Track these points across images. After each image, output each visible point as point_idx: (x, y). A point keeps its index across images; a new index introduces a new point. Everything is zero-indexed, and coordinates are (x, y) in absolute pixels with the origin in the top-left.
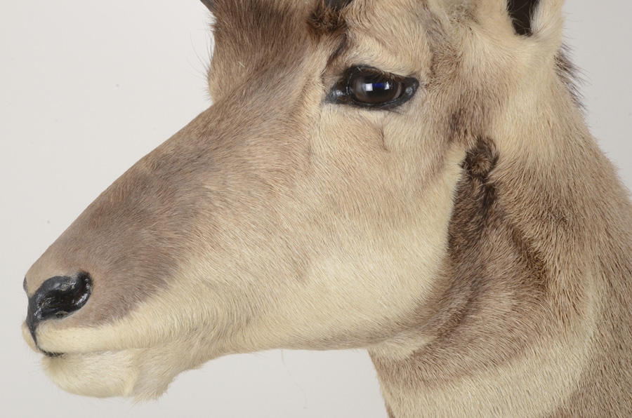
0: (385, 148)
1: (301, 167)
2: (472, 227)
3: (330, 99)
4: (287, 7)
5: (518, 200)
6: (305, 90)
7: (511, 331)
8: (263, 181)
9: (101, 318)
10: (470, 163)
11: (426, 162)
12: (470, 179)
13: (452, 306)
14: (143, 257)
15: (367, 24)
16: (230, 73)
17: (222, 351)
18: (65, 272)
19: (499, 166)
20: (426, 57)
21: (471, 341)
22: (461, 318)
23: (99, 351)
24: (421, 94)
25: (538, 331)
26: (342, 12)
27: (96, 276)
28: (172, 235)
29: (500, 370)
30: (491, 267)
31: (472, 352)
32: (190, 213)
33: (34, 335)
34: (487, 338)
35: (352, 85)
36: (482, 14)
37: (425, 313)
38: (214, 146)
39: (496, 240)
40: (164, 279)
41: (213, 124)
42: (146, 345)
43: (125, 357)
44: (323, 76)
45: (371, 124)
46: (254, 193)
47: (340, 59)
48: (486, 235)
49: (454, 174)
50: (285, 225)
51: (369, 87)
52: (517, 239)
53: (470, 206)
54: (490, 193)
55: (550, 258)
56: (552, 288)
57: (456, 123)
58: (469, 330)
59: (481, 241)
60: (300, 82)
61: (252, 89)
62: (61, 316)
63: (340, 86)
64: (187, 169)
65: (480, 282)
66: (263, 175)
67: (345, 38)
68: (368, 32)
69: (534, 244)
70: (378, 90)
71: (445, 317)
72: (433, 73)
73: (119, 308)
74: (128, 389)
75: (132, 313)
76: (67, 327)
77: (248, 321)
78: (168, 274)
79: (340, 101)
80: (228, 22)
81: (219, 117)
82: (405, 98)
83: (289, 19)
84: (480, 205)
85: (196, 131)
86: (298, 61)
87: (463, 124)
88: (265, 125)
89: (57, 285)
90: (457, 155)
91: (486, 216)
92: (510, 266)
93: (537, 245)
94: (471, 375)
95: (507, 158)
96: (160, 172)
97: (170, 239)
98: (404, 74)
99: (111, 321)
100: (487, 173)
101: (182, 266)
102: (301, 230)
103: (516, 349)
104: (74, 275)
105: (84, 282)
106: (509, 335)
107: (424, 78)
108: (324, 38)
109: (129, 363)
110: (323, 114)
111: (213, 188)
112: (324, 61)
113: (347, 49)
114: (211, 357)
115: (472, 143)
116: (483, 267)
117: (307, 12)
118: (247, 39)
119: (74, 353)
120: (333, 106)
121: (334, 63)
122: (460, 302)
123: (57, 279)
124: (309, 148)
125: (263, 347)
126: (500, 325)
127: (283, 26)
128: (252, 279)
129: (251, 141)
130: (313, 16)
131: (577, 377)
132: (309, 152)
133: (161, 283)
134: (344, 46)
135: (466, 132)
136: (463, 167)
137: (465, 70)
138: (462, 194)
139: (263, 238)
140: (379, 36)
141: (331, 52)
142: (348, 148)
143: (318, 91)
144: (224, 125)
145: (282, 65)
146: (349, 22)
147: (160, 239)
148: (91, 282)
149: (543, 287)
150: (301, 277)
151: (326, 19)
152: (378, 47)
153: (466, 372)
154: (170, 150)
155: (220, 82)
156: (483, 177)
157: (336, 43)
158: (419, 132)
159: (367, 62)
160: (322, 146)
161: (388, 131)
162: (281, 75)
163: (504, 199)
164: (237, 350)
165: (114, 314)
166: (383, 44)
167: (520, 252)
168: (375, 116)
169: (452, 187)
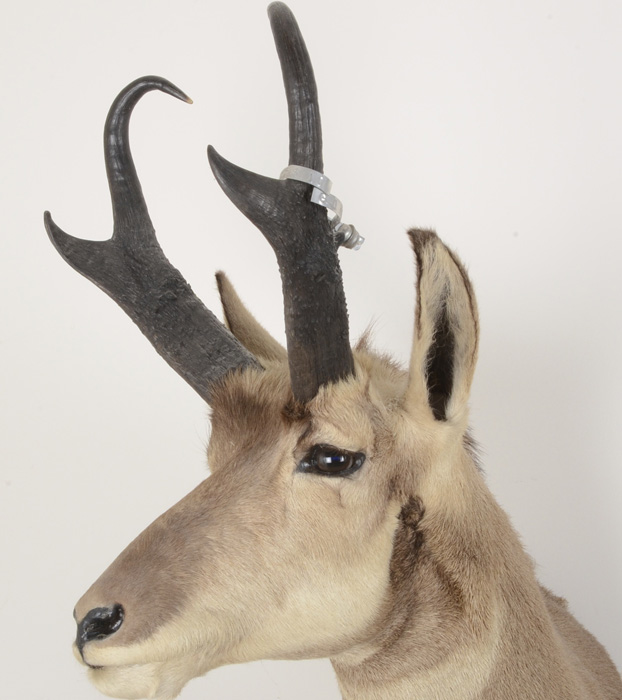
0: (341, 506)
1: (279, 520)
2: (407, 564)
3: (299, 469)
4: (265, 401)
5: (441, 543)
6: (281, 462)
7: (437, 642)
8: (250, 532)
9: (131, 639)
10: (404, 515)
11: (372, 515)
12: (405, 527)
13: (394, 624)
14: (161, 592)
15: (326, 414)
16: (224, 450)
17: (221, 662)
18: (104, 604)
19: (426, 517)
20: (370, 438)
21: (408, 650)
22: (400, 633)
23: (130, 665)
24: (367, 465)
25: (457, 641)
26: (307, 405)
27: (127, 607)
28: (183, 574)
29: (430, 672)
30: (421, 594)
31: (409, 659)
32: (196, 558)
33: (81, 653)
34: (419, 648)
35: (316, 459)
36: (410, 405)
37: (374, 630)
38: (213, 506)
39: (425, 573)
41: (212, 489)
42: (165, 660)
43: (149, 669)
44: (294, 452)
45: (331, 488)
46: (244, 541)
47: (307, 439)
48: (417, 569)
49: (393, 524)
50: (268, 565)
51: (329, 460)
52: (440, 572)
53: (405, 548)
54: (420, 538)
55: (466, 587)
56: (467, 609)
57: (393, 485)
58: (407, 642)
60: (277, 456)
61: (241, 462)
62: (101, 638)
63: (307, 459)
64: (194, 523)
65: (414, 606)
66: (250, 527)
67: (310, 424)
68: (327, 419)
69: (453, 576)
70: (336, 462)
71: (388, 632)
72: (376, 449)
73: (144, 632)
74: (152, 693)
75: (154, 635)
76: (106, 646)
77: (240, 639)
78: (180, 604)
79: (307, 471)
80: (222, 413)
81: (217, 484)
82: (355, 468)
83: (267, 409)
84: (412, 547)
85: (200, 495)
86: (275, 441)
87: (399, 486)
88: (251, 489)
89: (98, 614)
90: (394, 510)
91: (417, 555)
92: (435, 592)
93: (455, 577)
94: (408, 677)
95: (431, 511)
96: (173, 526)
97: (181, 577)
98: (354, 450)
99: (139, 642)
100: (417, 523)
101: (190, 598)
102: (279, 569)
103: (441, 656)
104: (111, 607)
105: (118, 611)
106: (436, 645)
107: (369, 453)
108: (295, 424)
109: (152, 674)
110: (295, 481)
111: (213, 538)
112: (295, 441)
113: (312, 432)
114: (213, 667)
115: (405, 500)
116: (416, 594)
117: (281, 405)
118: (236, 425)
119: (111, 666)
120: (302, 474)
121: (303, 443)
122: (400, 621)
123: (98, 610)
124: (285, 507)
125: (252, 659)
126: (429, 637)
127: (262, 415)
128: (243, 607)
129: (241, 501)
130: (286, 408)
131: (487, 676)
132: (285, 509)
133: (175, 611)
134: (310, 430)
135: (401, 492)
136: (399, 518)
137: (399, 446)
138: (399, 539)
139: (250, 575)
140: (335, 422)
141: (299, 435)
142: (314, 506)
143: (291, 463)
144: (220, 490)
145: (263, 444)
146: (313, 412)
147: (174, 578)
148: (123, 612)
149: (461, 609)
150: (280, 604)
151: (296, 410)
152: (334, 431)
153: (405, 674)
154: (180, 510)
155: (216, 457)
156: (414, 526)
157: (304, 428)
158: (366, 493)
159: (327, 442)
160: (294, 504)
161: (343, 492)
162: (262, 452)
163: (430, 542)
164: (233, 661)
165: (141, 635)
166: (339, 428)
167: (443, 582)
168: (334, 482)
169: (392, 534)
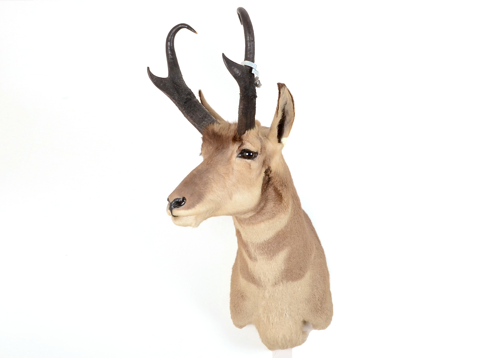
0: (250, 168)
1: (231, 172)
2: (265, 187)
3: (238, 157)
5: (277, 181)
6: (232, 154)
7: (273, 211)
8: (222, 176)
9: (188, 208)
10: (266, 172)
11: (258, 172)
12: (266, 176)
13: (261, 206)
14: (197, 194)
15: (248, 139)
16: (208, 150)
17: (212, 216)
18: (180, 197)
19: (272, 173)
20: (260, 148)
21: (264, 214)
22: (262, 209)
23: (187, 216)
24: (258, 156)
25: (279, 212)
26: (242, 136)
27: (186, 198)
28: (203, 188)
29: (270, 221)
30: (269, 196)
31: (264, 216)
32: (206, 184)
33: (171, 212)
34: (267, 213)
35: (243, 154)
36: (270, 138)
37: (256, 207)
38: (210, 167)
39: (271, 190)
40: (202, 199)
41: (209, 162)
42: (197, 215)
43: (193, 217)
44: (237, 151)
45: (248, 163)
46: (221, 179)
47: (241, 147)
48: (268, 189)
49: (263, 174)
50: (228, 186)
51: (247, 154)
52: (276, 190)
53: (265, 182)
54: (270, 179)
55: (283, 195)
56: (283, 201)
57: (264, 163)
58: (264, 211)
59: (267, 190)
60: (230, 153)
62: (178, 207)
63: (240, 154)
64: (205, 173)
65: (267, 200)
66: (222, 174)
67: (242, 143)
68: (248, 141)
69: (280, 191)
70: (249, 155)
71: (259, 208)
72: (261, 151)
73: (192, 206)
74: (194, 224)
75: (196, 207)
77: (219, 209)
78: (202, 197)
79: (240, 157)
80: (207, 137)
81: (211, 160)
82: (255, 157)
83: (222, 136)
84: (267, 182)
85: (205, 164)
87: (265, 163)
88: (222, 162)
89: (177, 200)
90: (264, 170)
91: (268, 185)
92: (273, 196)
93: (281, 192)
94: (263, 222)
95: (273, 171)
96: (198, 173)
98: (255, 151)
99: (191, 209)
100: (269, 174)
101: (205, 196)
102: (231, 188)
103: (273, 216)
104: (182, 198)
105: (184, 199)
106: (272, 212)
107: (259, 153)
108: (237, 142)
109: (194, 219)
110: (236, 160)
111: (211, 177)
112: (237, 148)
113: (243, 145)
114: (209, 218)
115: (267, 168)
116: (267, 196)
118: (212, 141)
119: (181, 216)
120: (239, 158)
121: (240, 148)
122: (263, 205)
124: (233, 168)
125: (221, 215)
126: (270, 210)
127: (221, 138)
128: (220, 199)
129: (219, 166)
130: (234, 137)
131: (286, 222)
132: (233, 169)
134: (242, 144)
135: (266, 165)
136: (264, 173)
137: (267, 150)
138: (264, 179)
139: (223, 189)
140: (251, 143)
141: (239, 146)
142: (242, 169)
143: (236, 154)
144: (212, 162)
145: (223, 148)
146: (243, 139)
147: (200, 189)
148: (185, 199)
149: (281, 202)
150: (231, 199)
151: (238, 138)
152: (250, 145)
153: (263, 221)
154: (200, 168)
155: (205, 151)
156: (268, 176)
157: (241, 143)
158: (258, 165)
159: (248, 148)
160: (236, 167)
161: (251, 165)
162: (224, 151)
163: (273, 180)
164: (215, 216)
165: (192, 207)
166: (252, 144)
167: (276, 193)
168: (249, 161)
169: (263, 178)
